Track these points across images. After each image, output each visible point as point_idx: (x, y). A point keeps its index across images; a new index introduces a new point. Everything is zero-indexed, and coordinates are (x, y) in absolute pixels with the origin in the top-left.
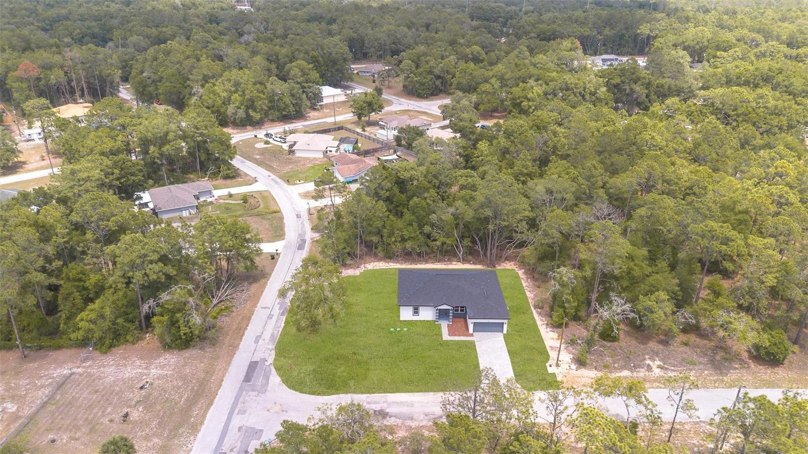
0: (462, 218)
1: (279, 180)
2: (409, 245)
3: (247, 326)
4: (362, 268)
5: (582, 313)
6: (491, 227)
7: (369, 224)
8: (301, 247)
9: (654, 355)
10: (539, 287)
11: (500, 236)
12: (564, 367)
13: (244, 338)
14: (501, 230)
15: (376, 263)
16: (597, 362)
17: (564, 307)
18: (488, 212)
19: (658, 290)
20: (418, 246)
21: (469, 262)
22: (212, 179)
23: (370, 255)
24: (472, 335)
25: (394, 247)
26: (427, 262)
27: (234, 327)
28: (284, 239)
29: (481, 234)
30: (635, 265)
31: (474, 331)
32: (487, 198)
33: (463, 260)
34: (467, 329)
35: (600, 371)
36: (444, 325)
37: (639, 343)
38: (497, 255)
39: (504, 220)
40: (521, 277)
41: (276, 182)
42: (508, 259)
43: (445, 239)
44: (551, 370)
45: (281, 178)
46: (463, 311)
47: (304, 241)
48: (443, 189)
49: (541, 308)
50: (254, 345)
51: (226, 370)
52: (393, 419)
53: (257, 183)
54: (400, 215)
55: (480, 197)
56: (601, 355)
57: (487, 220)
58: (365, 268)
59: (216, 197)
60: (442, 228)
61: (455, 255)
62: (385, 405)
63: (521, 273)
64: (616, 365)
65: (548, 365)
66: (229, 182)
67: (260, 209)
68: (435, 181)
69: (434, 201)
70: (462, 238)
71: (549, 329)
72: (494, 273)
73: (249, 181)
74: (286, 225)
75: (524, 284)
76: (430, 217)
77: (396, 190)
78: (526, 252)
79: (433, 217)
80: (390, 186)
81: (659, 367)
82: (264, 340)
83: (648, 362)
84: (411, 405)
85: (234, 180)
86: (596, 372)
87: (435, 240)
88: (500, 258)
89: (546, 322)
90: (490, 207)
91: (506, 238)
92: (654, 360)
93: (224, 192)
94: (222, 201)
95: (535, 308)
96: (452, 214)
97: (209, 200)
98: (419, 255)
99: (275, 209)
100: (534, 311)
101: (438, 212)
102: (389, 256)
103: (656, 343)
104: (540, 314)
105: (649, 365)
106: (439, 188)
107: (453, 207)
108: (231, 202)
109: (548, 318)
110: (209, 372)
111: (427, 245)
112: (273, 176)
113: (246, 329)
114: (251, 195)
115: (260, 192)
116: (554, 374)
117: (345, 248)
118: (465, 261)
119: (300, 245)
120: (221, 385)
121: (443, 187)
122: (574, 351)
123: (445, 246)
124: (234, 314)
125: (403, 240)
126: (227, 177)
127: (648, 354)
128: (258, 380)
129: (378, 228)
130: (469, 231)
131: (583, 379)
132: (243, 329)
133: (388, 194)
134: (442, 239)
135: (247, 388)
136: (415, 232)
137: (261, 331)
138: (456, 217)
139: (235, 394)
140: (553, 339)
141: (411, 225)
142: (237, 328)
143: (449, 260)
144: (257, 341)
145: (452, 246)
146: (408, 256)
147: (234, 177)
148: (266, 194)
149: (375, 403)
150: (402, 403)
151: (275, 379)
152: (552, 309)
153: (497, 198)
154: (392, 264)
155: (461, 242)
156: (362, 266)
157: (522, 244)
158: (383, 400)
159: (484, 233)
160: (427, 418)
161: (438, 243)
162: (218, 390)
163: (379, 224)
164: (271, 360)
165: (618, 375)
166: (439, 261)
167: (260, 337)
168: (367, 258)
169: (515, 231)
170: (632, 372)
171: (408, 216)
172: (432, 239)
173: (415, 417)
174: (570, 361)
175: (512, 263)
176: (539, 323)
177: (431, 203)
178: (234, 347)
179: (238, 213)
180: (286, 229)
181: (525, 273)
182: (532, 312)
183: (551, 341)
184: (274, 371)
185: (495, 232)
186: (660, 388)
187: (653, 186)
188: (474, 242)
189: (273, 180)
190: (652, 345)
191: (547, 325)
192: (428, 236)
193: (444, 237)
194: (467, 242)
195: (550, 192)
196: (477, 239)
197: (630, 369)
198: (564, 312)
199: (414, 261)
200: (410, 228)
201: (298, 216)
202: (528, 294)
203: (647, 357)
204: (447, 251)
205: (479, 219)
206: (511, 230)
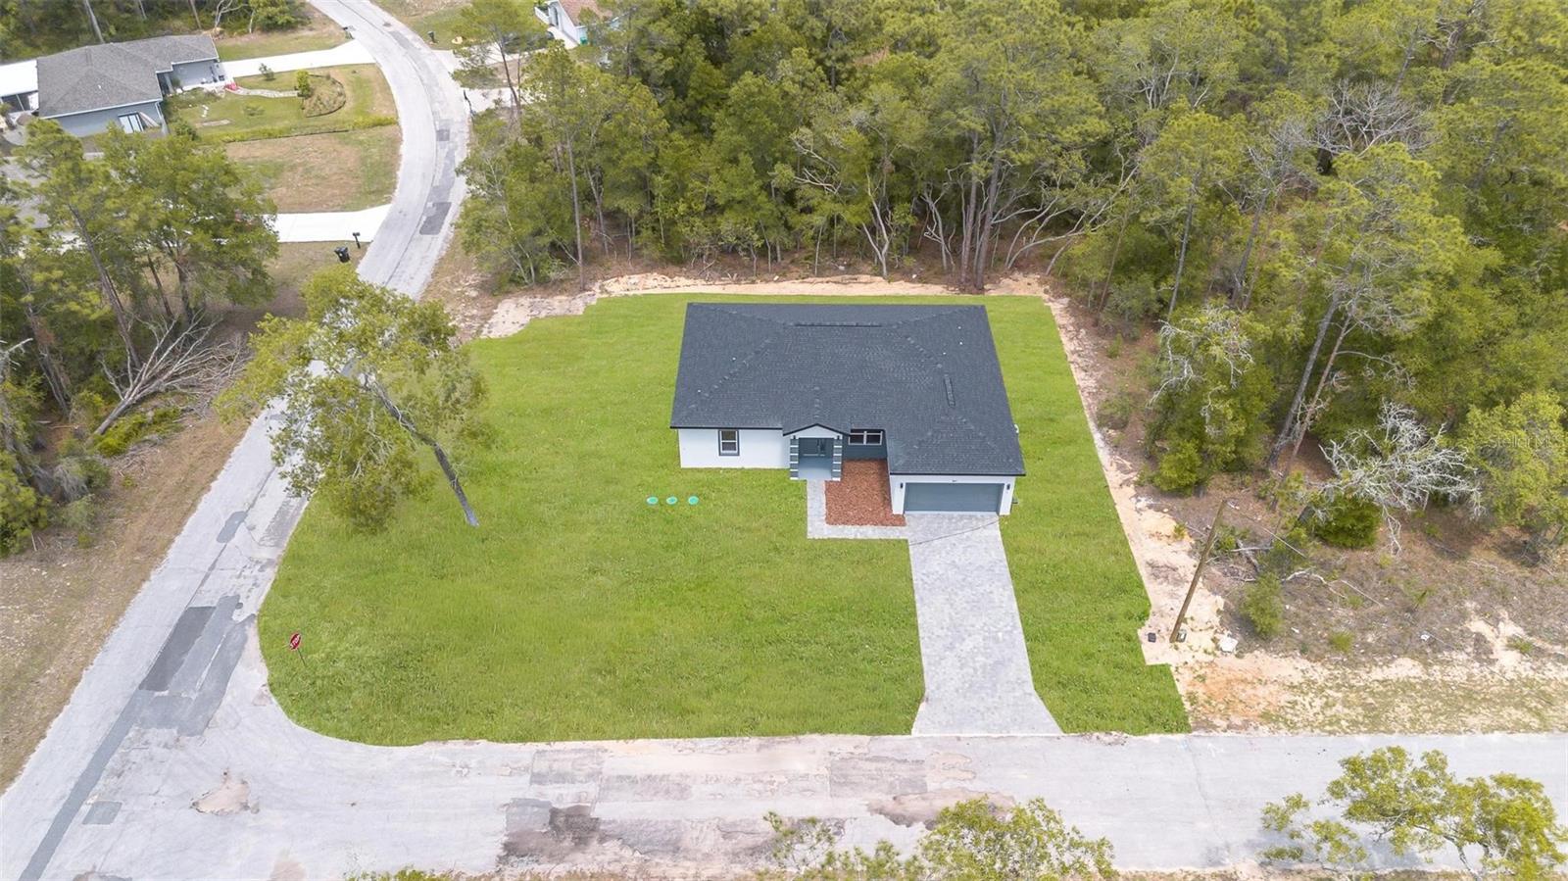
0: (892, 142)
1: (410, 36)
2: (727, 224)
3: (213, 478)
4: (595, 295)
5: (1255, 452)
6: (977, 169)
7: (609, 160)
8: (431, 226)
9: (1496, 598)
10: (1112, 355)
11: (1004, 196)
12: (1198, 640)
13: (191, 521)
14: (1007, 176)
15: (635, 278)
16: (1307, 623)
17: (1200, 437)
18: (972, 120)
19: (1530, 386)
20: (757, 228)
21: (905, 275)
22: (232, 30)
23: (621, 252)
24: (900, 521)
25: (685, 230)
26: (784, 275)
27: (171, 482)
28: (388, 201)
29: (946, 188)
30: (1461, 301)
31: (906, 508)
32: (970, 72)
33: (891, 267)
34: (887, 500)
35: (1319, 658)
36: (816, 483)
37: (1440, 553)
38: (989, 252)
39: (1021, 146)
40: (1060, 321)
41: (402, 42)
42: (1021, 265)
43: (838, 209)
44: (1154, 654)
45: (416, 28)
46: (876, 439)
47: (443, 208)
48: (839, 48)
49: (1121, 425)
50: (214, 546)
51: (101, 638)
52: (612, 846)
53: (351, 43)
54: (702, 129)
55: (946, 70)
56: (1317, 600)
57: (964, 146)
58: (603, 290)
59: (229, 80)
60: (825, 172)
61: (868, 255)
62: (592, 789)
63: (1057, 308)
64: (1370, 638)
65: (1142, 633)
66: (276, 38)
67: (341, 114)
68: (813, 21)
69: (803, 85)
70: (890, 201)
71: (1144, 502)
72: (980, 311)
73: (330, 36)
74: (403, 162)
75: (1069, 346)
76: (794, 136)
77: (696, 50)
78: (1080, 244)
79: (803, 137)
80: (678, 39)
81: (1514, 644)
82: (251, 528)
83: (1477, 625)
84: (678, 789)
85: (291, 35)
86: (1304, 664)
87: (808, 210)
88: (997, 265)
89: (1134, 477)
90: (977, 102)
91: (1020, 203)
92: (1494, 621)
93: (249, 67)
94: (242, 92)
95: (1099, 426)
96: (861, 128)
97: (209, 87)
98: (762, 252)
99: (384, 113)
100: (1097, 437)
101: (819, 122)
102: (676, 257)
103: (1494, 555)
104: (1115, 447)
105: (1479, 639)
106: (824, 44)
107: (864, 105)
108: (266, 93)
109: (1142, 463)
110: (41, 649)
111: (788, 227)
112: (398, 25)
113: (206, 488)
114: (327, 76)
115: (353, 69)
116: (1163, 671)
117: (539, 233)
118: (895, 271)
119: (429, 221)
120: (65, 700)
121: (837, 43)
122: (1227, 582)
123: (838, 230)
124: (184, 437)
125: (714, 208)
126: (271, 26)
127: (1473, 596)
128: (192, 682)
129: (635, 170)
130: (912, 182)
131: (1261, 691)
132: (197, 488)
133: (668, 64)
134: (830, 207)
135: (147, 713)
136: (747, 183)
137: (249, 496)
138: (874, 137)
139: (100, 737)
140: (1158, 535)
141: (735, 161)
142: (179, 485)
143: (852, 269)
144: (226, 535)
145: (859, 227)
146: (730, 258)
147: (289, 26)
148: (369, 73)
149: (562, 778)
150: (651, 784)
151: (252, 674)
152: (1157, 433)
153: (1003, 70)
154: (682, 281)
155: (884, 215)
156: (596, 288)
157: (1067, 221)
158: (590, 766)
159: (956, 188)
160: (729, 845)
161: (818, 220)
162: (49, 719)
163: (639, 158)
164: (252, 605)
165: (1378, 674)
166: (821, 272)
167: (241, 516)
168: (613, 262)
169: (1048, 179)
170: (1427, 665)
171: (726, 134)
172: (800, 205)
173: (687, 842)
174: (1216, 620)
175: (1033, 278)
176: (1113, 477)
177: (794, 89)
178: (152, 553)
179: (280, 125)
180: (399, 173)
181: (1071, 309)
182: (1090, 440)
183: (1154, 543)
184: (253, 644)
185: (988, 182)
186: (1527, 728)
187: (1481, 37)
188: (923, 213)
189: (396, 35)
190: (1483, 560)
191: (1139, 485)
192: (790, 198)
193: (835, 200)
194: (903, 215)
195: (1160, 57)
196: (932, 205)
197: (1419, 655)
198: (1200, 450)
199: (748, 274)
200: (730, 173)
201: (443, 135)
202: (1079, 377)
203: (1470, 605)
204: (843, 243)
205: (940, 144)
206: (1036, 178)
